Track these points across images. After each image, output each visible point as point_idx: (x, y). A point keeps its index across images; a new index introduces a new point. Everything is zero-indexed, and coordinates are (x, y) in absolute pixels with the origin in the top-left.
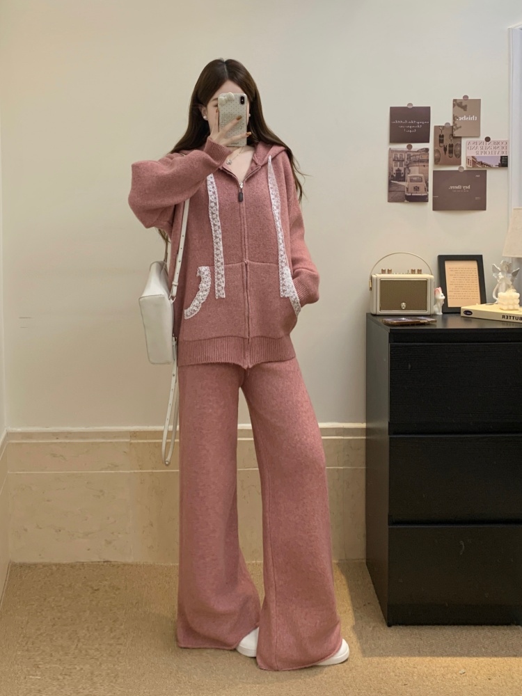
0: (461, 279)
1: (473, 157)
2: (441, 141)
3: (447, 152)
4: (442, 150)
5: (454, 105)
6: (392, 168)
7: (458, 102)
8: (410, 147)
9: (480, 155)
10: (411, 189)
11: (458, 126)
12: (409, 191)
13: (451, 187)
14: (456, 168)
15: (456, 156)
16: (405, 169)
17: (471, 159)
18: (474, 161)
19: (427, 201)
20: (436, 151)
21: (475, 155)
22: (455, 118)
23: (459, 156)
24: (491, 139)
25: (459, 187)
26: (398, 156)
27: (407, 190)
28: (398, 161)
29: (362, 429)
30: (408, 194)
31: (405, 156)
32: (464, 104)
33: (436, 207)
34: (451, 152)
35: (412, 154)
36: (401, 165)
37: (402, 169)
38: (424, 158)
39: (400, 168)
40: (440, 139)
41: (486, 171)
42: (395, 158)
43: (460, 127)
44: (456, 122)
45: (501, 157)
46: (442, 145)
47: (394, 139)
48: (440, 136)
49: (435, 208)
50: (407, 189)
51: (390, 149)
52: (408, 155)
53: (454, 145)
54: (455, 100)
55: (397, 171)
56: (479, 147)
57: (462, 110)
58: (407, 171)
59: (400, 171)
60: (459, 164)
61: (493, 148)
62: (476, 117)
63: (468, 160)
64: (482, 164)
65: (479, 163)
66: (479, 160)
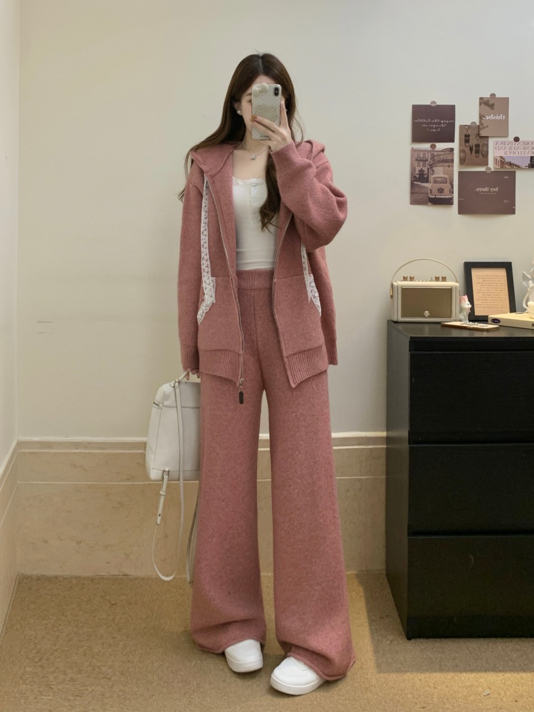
0: (489, 286)
1: (501, 157)
2: (467, 141)
3: (474, 151)
4: (467, 150)
5: (480, 104)
6: (415, 169)
7: (484, 100)
8: (433, 147)
9: (508, 155)
10: (435, 191)
11: (485, 125)
12: (433, 193)
13: (478, 189)
14: (483, 169)
15: (483, 156)
16: (428, 169)
17: (499, 159)
18: (502, 162)
19: (452, 204)
20: (461, 151)
21: (503, 155)
22: (481, 117)
23: (486, 155)
24: (520, 139)
25: (486, 189)
26: (421, 156)
28: (421, 160)
29: (382, 438)
30: (431, 197)
31: (428, 156)
32: (490, 103)
33: (462, 211)
34: (477, 152)
35: (436, 154)
36: (424, 166)
38: (449, 158)
39: (424, 168)
40: (466, 139)
41: (515, 172)
42: (417, 158)
43: (487, 126)
44: (482, 121)
45: (531, 157)
46: (467, 144)
47: (417, 138)
48: (466, 136)
49: (460, 212)
50: (431, 191)
51: (412, 148)
52: (432, 154)
53: (481, 145)
54: (481, 99)
55: (420, 171)
56: (507, 147)
57: (489, 108)
58: (431, 171)
59: (424, 171)
60: (487, 164)
61: (522, 148)
62: (504, 116)
63: (496, 161)
64: (511, 165)
65: (508, 163)
66: (507, 160)
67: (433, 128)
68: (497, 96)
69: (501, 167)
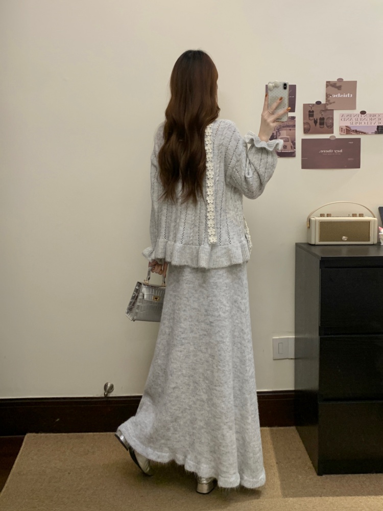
1: (347, 127)
3: (318, 123)
4: (312, 122)
5: (327, 86)
7: (331, 83)
9: (354, 125)
11: (331, 101)
13: (322, 151)
14: (328, 136)
15: (328, 127)
16: (276, 132)
17: (345, 128)
18: (348, 130)
19: (295, 158)
20: (305, 123)
21: (349, 125)
22: (327, 96)
23: (331, 126)
24: (367, 113)
25: (330, 151)
32: (338, 85)
33: (305, 166)
34: (322, 124)
38: (291, 123)
40: (310, 114)
43: (334, 102)
44: (329, 99)
45: (378, 127)
46: (311, 118)
48: (310, 112)
53: (326, 117)
54: (327, 82)
56: (354, 119)
57: (337, 89)
58: (278, 134)
60: (332, 132)
61: (368, 119)
62: (351, 95)
63: (341, 129)
64: (356, 132)
65: (354, 131)
66: (352, 129)
68: (344, 80)
69: (346, 134)
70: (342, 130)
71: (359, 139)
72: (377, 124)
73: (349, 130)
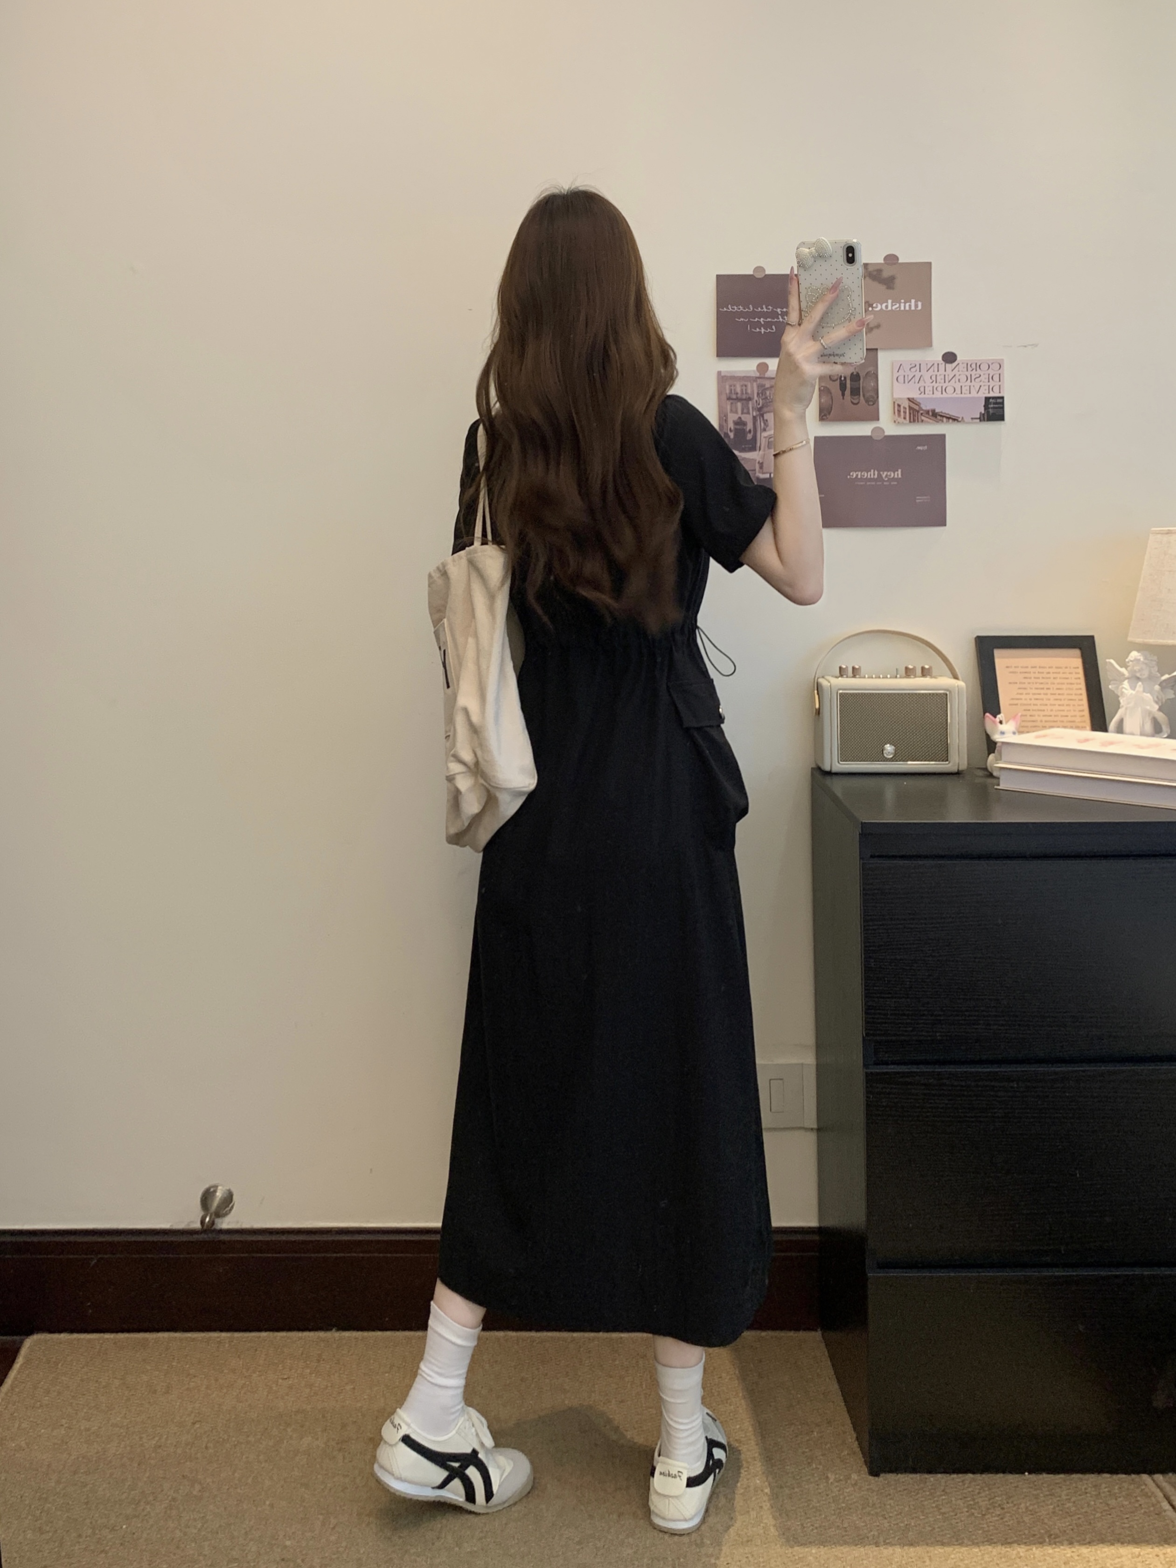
1: (909, 399)
3: (848, 391)
4: (834, 387)
6: (726, 417)
7: (871, 269)
8: (762, 368)
9: (926, 396)
12: (765, 470)
14: (866, 430)
15: (867, 400)
16: (754, 418)
17: (906, 404)
18: (914, 411)
20: (823, 391)
21: (915, 395)
22: (866, 306)
23: (874, 400)
24: (958, 358)
25: (871, 474)
26: (738, 390)
27: (761, 467)
28: (738, 399)
31: (753, 389)
32: (885, 275)
34: (855, 392)
35: (767, 386)
36: (745, 411)
37: (748, 419)
39: (744, 417)
41: (943, 436)
42: (731, 394)
43: (879, 327)
45: (986, 400)
47: (725, 349)
50: (761, 465)
51: (719, 373)
52: (759, 386)
53: (863, 374)
54: (865, 266)
55: (736, 423)
56: (926, 377)
57: (882, 288)
58: (760, 424)
59: (745, 424)
60: (874, 416)
61: (963, 379)
62: (920, 304)
63: (897, 408)
64: (935, 416)
65: (928, 412)
66: (926, 406)
67: (759, 325)
68: (900, 261)
69: (910, 422)
70: (899, 411)
71: (942, 438)
72: (984, 393)
73: (918, 412)
